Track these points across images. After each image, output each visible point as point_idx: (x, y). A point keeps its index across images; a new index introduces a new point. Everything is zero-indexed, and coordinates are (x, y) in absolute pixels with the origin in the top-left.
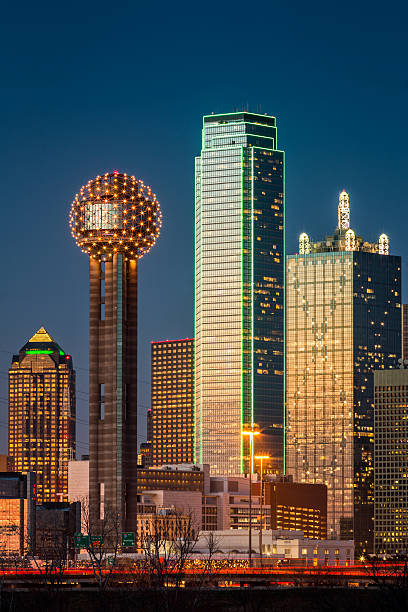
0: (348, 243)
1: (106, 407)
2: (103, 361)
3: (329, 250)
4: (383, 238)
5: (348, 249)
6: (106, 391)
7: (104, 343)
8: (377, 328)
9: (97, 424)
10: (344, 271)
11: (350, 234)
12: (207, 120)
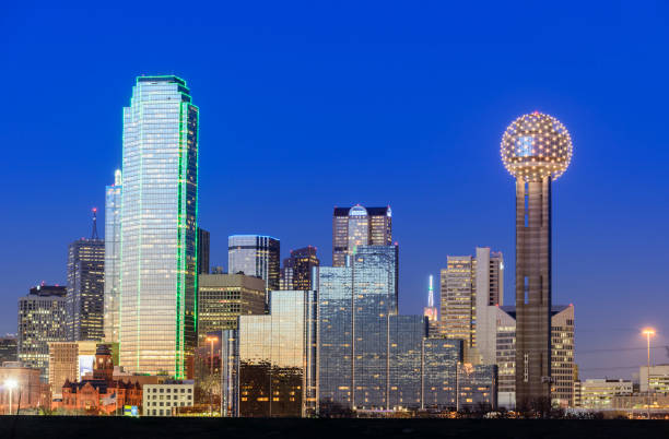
12: (141, 80)
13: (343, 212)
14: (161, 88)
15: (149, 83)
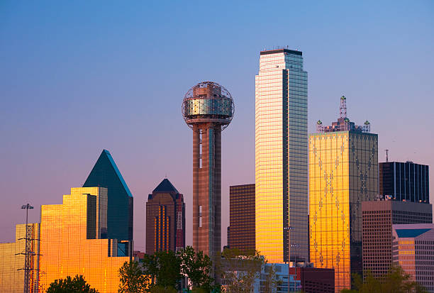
1: (203, 219)
2: (201, 192)
3: (334, 131)
6: (203, 210)
7: (201, 181)
9: (197, 229)
10: (343, 143)
12: (262, 54)
14: (275, 59)
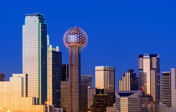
0: (50, 48)
4: (57, 47)
5: (50, 50)
8: (57, 70)
11: (51, 46)
12: (27, 16)
13: (141, 56)
14: (34, 18)
15: (29, 17)
